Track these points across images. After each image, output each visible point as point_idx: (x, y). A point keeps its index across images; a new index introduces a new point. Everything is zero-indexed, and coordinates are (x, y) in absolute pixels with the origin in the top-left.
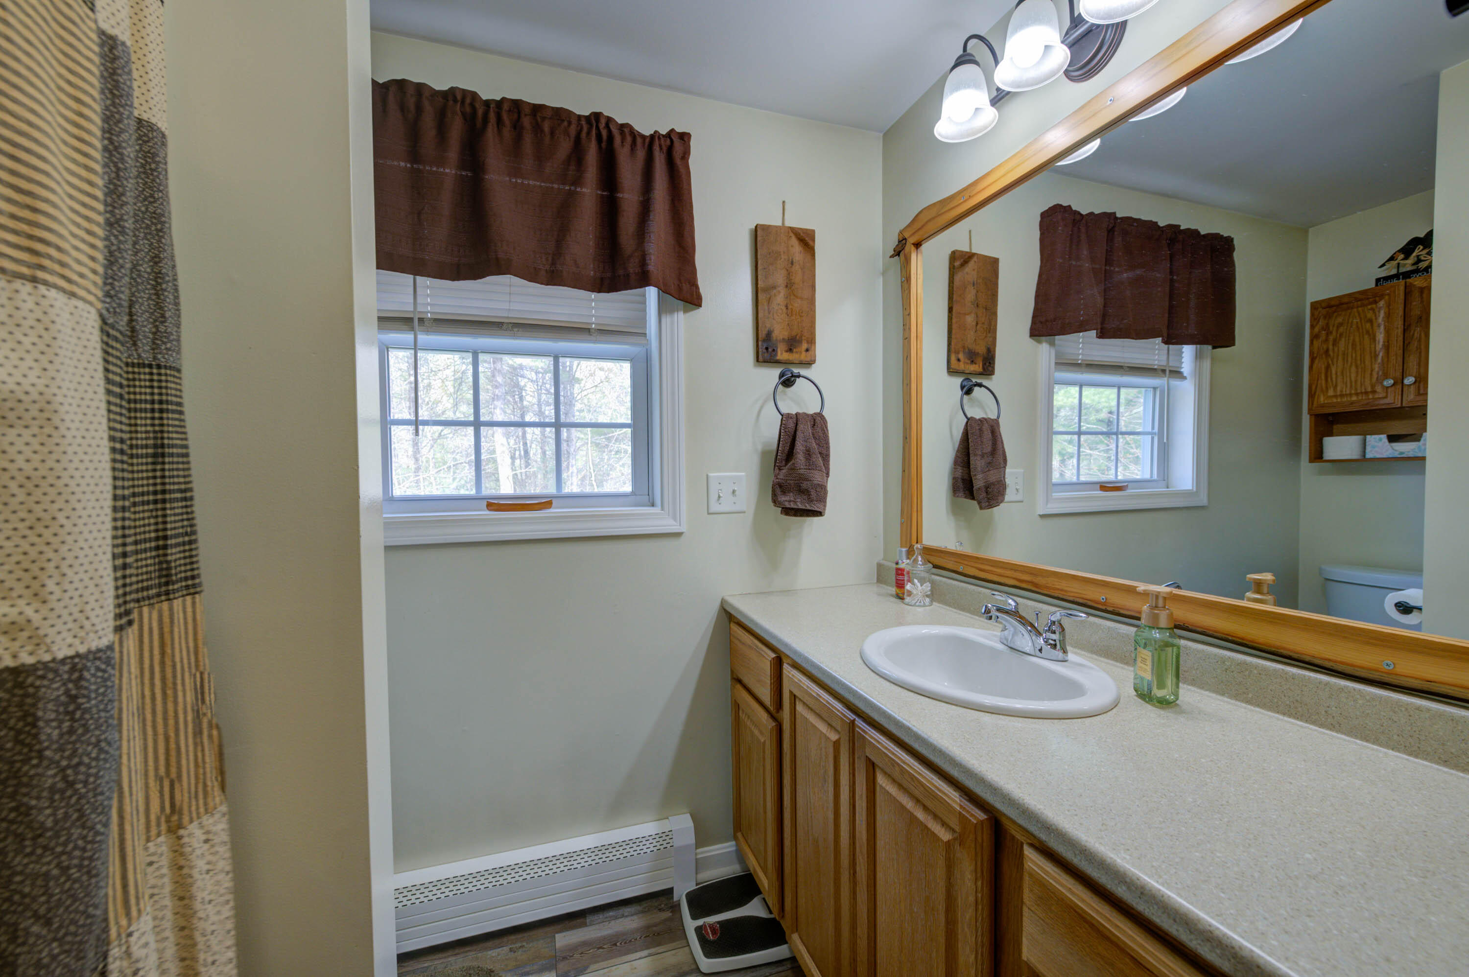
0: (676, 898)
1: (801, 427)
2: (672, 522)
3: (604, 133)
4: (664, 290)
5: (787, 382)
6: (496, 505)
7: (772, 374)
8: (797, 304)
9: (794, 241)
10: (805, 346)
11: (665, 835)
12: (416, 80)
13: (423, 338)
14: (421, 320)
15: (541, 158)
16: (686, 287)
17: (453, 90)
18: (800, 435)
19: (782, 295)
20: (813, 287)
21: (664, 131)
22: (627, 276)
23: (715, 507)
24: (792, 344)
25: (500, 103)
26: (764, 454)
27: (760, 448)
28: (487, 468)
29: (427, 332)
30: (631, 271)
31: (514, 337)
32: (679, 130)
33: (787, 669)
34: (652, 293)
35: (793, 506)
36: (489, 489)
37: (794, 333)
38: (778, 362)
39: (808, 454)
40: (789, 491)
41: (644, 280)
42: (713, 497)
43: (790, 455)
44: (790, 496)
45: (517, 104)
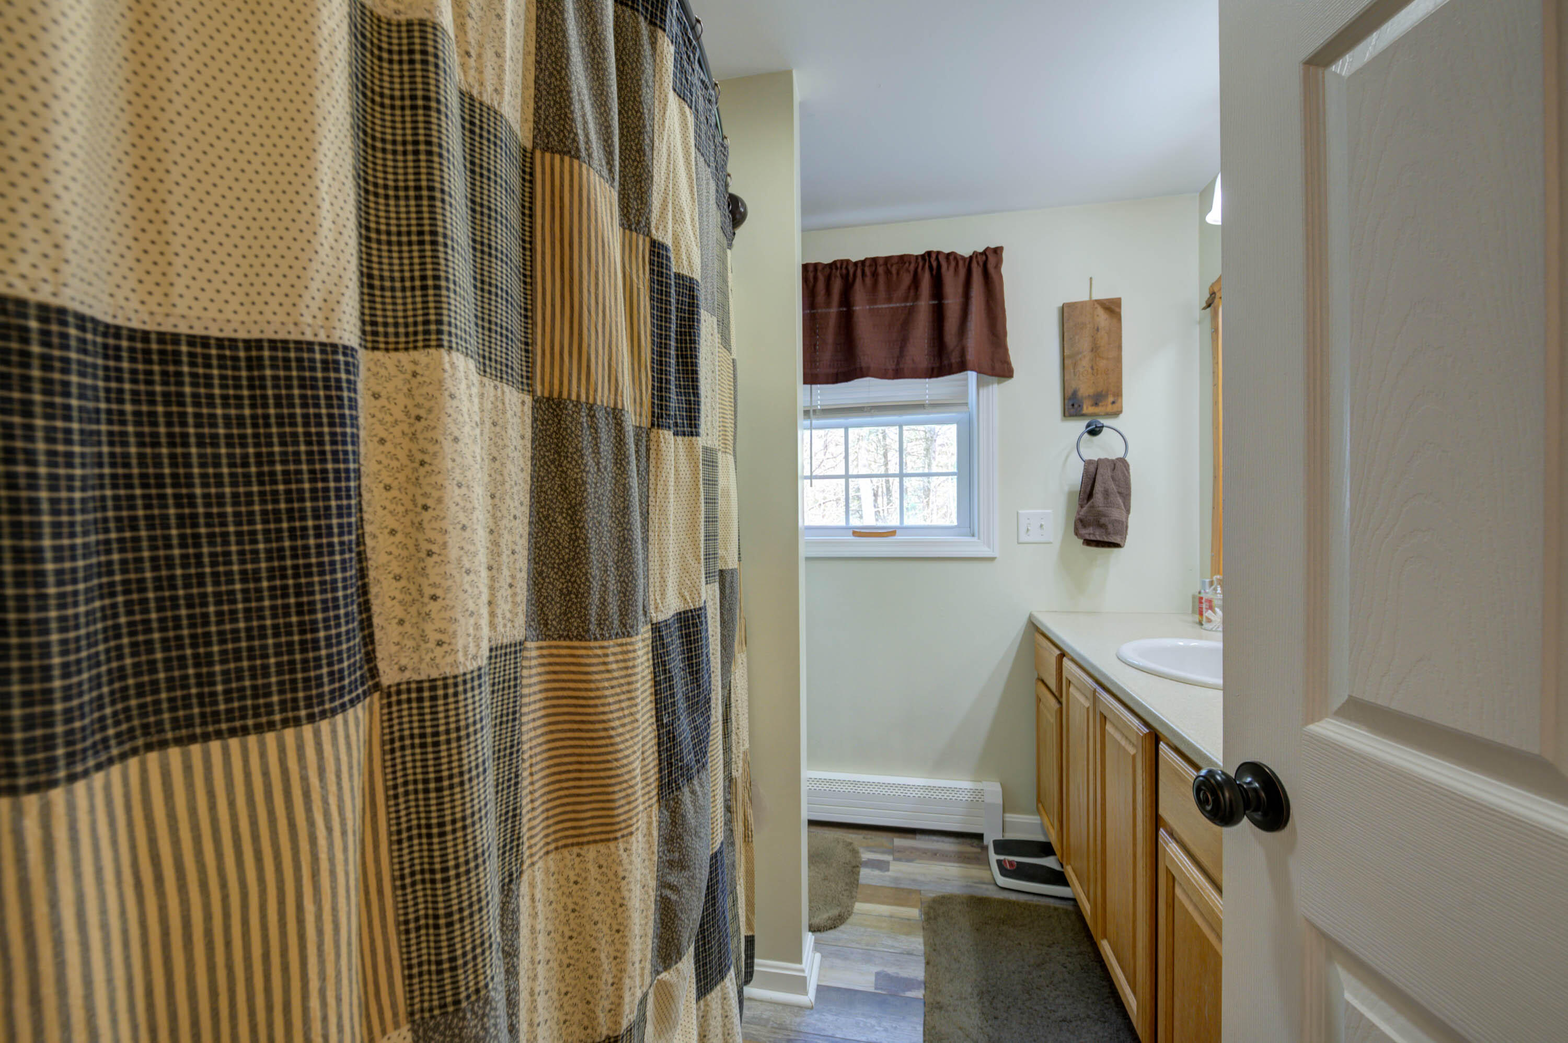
0: (985, 842)
1: (1100, 471)
2: (986, 549)
3: (935, 264)
4: (980, 372)
5: (1094, 431)
6: (859, 533)
7: (1080, 426)
8: (1102, 363)
9: (1100, 311)
10: (1111, 399)
11: (979, 792)
12: (813, 261)
13: (815, 422)
14: (814, 411)
15: (890, 288)
16: (998, 365)
17: (835, 262)
18: (1099, 478)
19: (1087, 359)
20: (1120, 347)
21: (981, 250)
22: (950, 365)
23: (1024, 538)
24: (1097, 399)
25: (863, 262)
26: (1070, 494)
27: (1066, 489)
28: (853, 505)
29: (818, 419)
30: (953, 361)
31: (872, 416)
32: (993, 246)
33: (1066, 662)
34: (972, 376)
35: (1092, 538)
36: (855, 522)
37: (1100, 390)
38: (1084, 415)
39: (1106, 493)
40: (1089, 525)
41: (962, 367)
42: (1023, 530)
43: (1090, 495)
44: (1090, 530)
45: (874, 260)
